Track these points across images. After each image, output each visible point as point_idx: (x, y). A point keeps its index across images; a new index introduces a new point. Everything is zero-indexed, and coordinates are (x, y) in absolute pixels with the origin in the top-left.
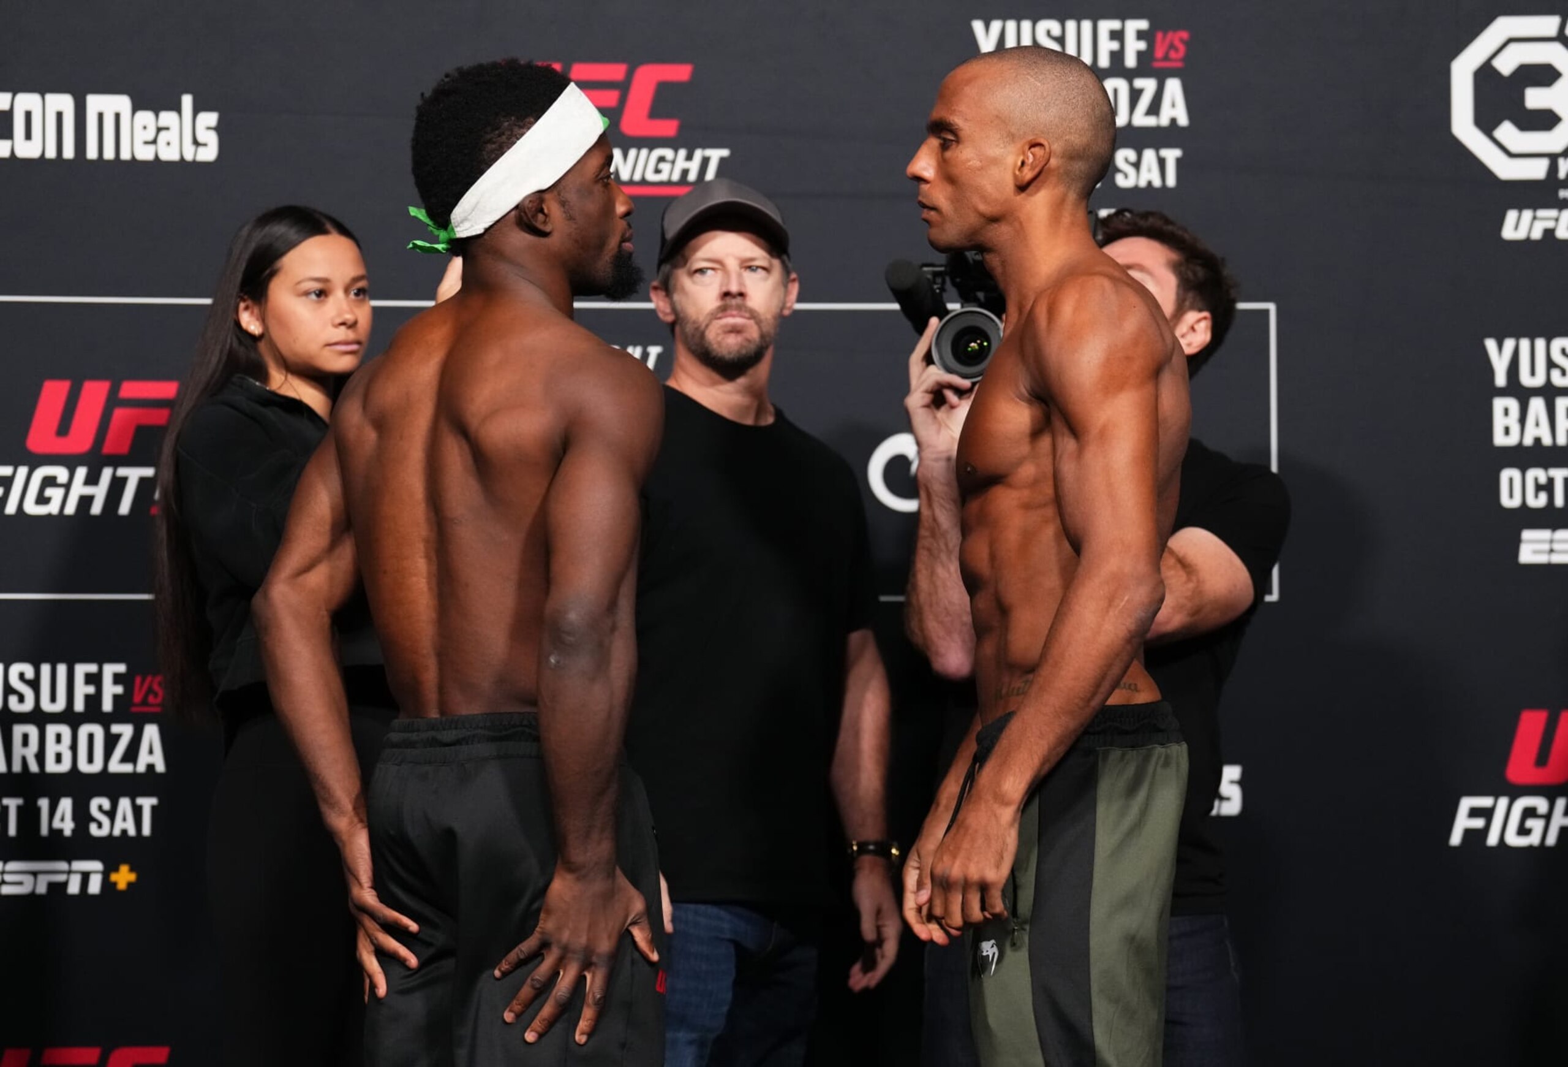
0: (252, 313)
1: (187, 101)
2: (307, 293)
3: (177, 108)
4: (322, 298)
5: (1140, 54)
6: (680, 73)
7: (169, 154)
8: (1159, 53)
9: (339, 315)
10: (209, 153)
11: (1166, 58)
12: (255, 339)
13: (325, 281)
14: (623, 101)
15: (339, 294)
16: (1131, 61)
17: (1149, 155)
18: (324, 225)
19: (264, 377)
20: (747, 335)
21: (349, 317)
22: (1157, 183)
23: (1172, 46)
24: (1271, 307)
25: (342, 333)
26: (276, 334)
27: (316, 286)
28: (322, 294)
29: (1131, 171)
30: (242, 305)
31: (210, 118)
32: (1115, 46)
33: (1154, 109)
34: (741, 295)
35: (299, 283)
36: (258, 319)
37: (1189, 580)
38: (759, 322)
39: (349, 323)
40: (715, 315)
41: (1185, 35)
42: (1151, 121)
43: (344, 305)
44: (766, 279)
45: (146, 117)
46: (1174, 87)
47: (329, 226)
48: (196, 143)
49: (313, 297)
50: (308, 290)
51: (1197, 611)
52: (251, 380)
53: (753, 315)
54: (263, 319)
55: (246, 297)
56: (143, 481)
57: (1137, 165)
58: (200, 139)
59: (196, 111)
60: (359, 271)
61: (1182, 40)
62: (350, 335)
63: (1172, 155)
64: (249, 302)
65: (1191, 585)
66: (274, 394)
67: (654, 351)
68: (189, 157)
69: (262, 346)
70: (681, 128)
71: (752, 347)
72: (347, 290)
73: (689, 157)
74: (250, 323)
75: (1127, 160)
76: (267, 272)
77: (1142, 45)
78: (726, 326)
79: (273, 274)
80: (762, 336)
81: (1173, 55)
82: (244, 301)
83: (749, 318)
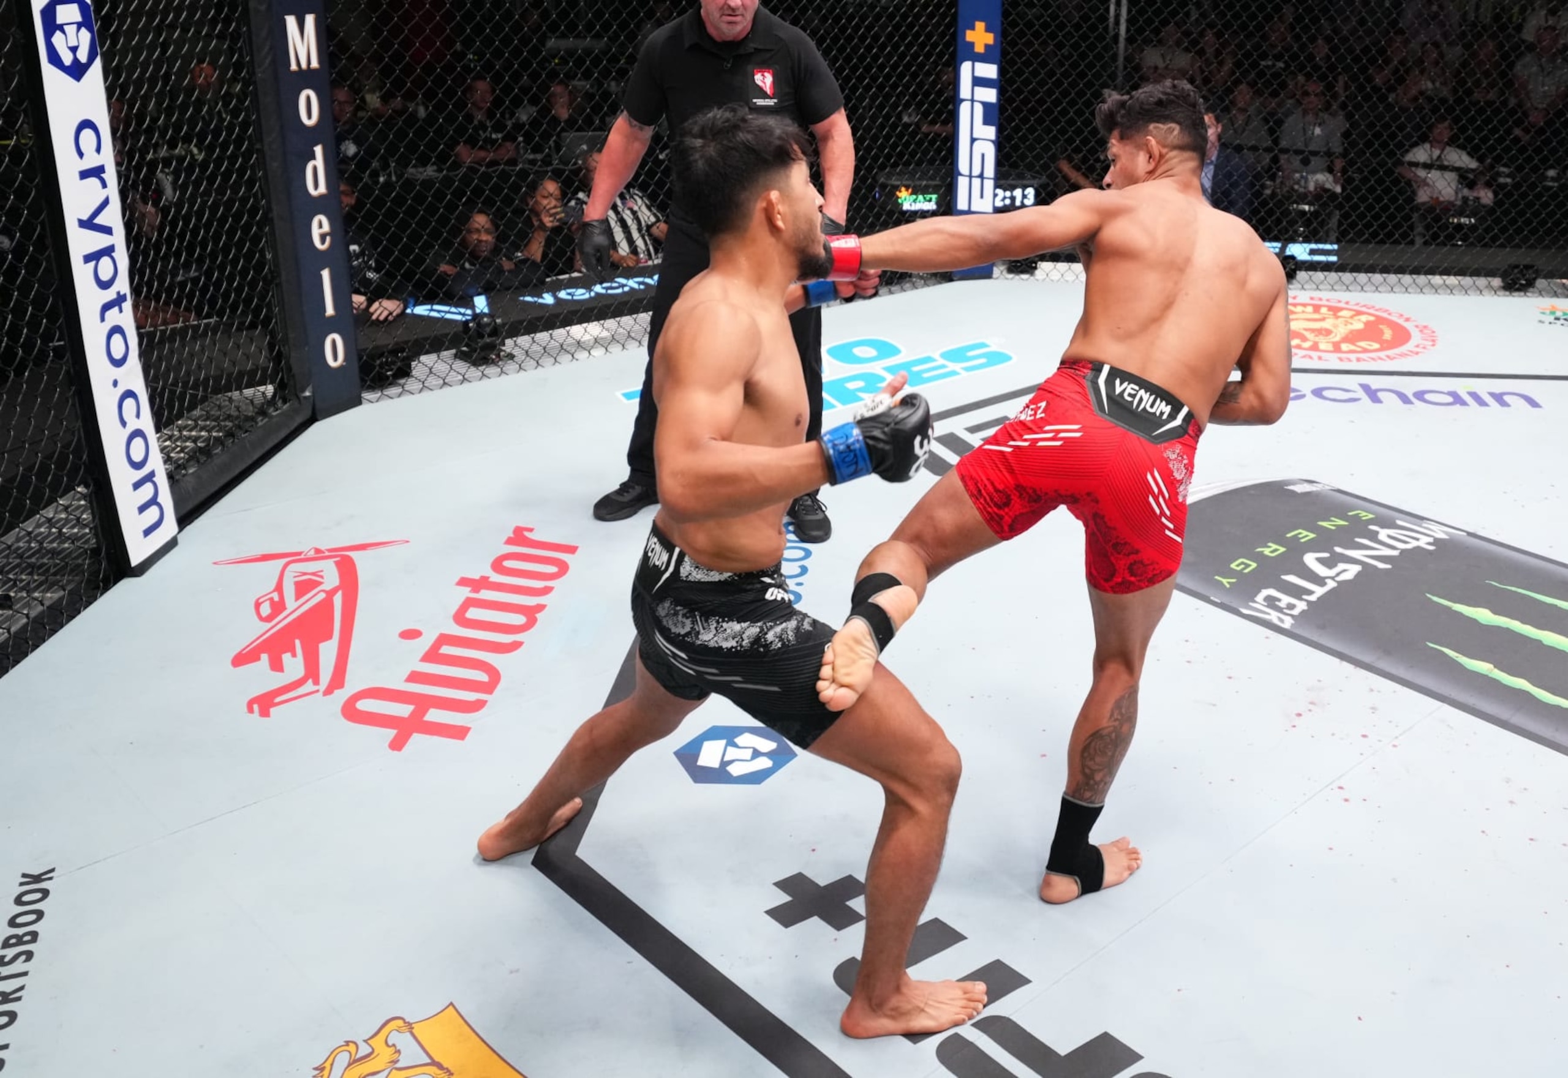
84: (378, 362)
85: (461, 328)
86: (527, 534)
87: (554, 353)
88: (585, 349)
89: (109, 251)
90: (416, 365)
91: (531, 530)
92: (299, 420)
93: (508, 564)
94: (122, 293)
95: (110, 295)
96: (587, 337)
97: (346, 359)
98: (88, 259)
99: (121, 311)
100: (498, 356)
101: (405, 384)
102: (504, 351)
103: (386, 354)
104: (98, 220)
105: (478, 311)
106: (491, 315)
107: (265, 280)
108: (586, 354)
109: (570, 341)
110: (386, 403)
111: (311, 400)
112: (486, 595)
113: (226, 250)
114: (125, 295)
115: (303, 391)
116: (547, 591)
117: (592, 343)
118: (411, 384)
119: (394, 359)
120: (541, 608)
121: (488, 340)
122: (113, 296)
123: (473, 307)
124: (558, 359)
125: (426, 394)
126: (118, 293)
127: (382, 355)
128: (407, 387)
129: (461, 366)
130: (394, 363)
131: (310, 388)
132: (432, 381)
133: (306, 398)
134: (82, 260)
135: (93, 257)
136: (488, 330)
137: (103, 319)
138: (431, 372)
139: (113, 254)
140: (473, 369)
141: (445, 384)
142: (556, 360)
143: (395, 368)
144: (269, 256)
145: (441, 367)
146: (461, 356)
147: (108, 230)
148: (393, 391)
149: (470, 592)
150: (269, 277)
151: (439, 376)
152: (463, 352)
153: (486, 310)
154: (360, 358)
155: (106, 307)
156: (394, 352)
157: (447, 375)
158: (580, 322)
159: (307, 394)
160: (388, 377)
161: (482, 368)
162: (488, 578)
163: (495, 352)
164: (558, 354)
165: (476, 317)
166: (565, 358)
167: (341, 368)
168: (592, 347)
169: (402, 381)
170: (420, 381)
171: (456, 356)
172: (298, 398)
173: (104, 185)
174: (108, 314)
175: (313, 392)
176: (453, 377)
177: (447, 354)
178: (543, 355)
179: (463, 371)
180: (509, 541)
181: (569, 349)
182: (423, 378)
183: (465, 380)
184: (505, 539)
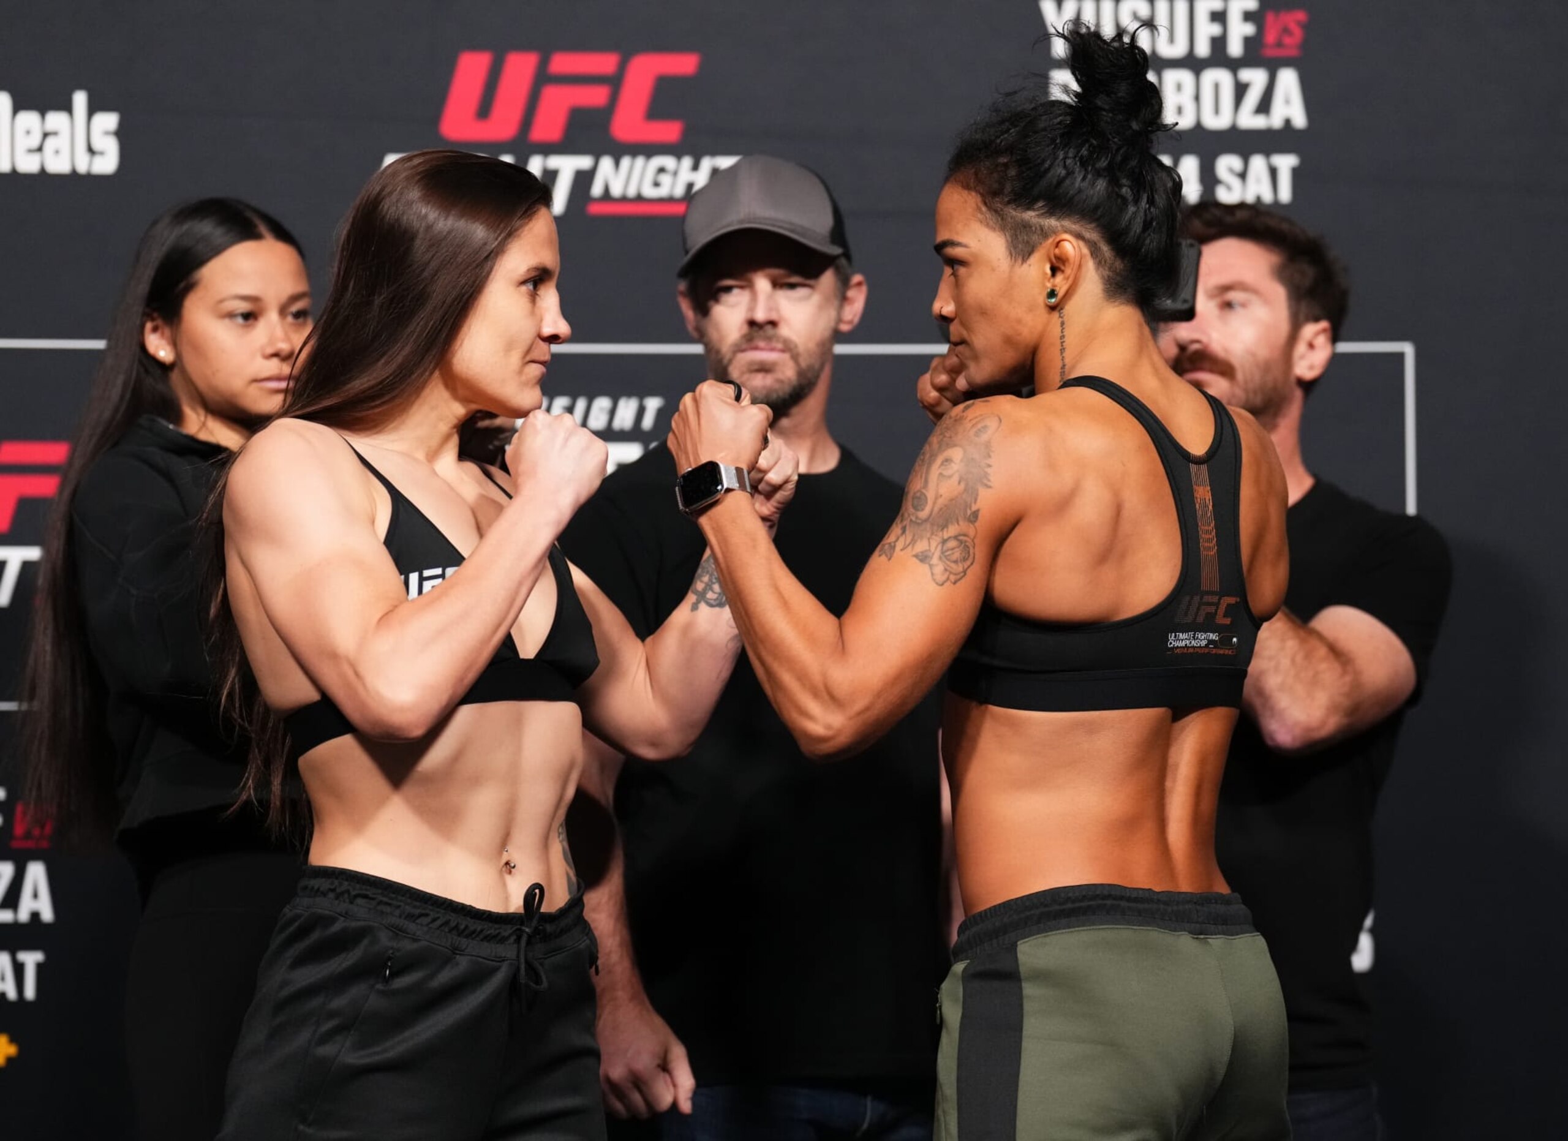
0: (163, 335)
1: (80, 99)
2: (231, 315)
3: (66, 107)
4: (250, 322)
5: (1248, 41)
6: (684, 64)
7: (58, 165)
8: (1270, 37)
9: (272, 341)
10: (107, 163)
11: (1279, 44)
12: (165, 368)
13: (254, 299)
14: (614, 98)
15: (272, 316)
16: (1235, 48)
17: (1258, 163)
18: (255, 226)
19: (177, 417)
20: (779, 375)
21: (284, 346)
22: (1267, 197)
23: (1286, 31)
24: (1408, 349)
25: (273, 367)
26: (192, 364)
27: (244, 307)
28: (250, 317)
29: (1235, 182)
30: (149, 326)
31: (108, 121)
32: (1216, 29)
33: (1264, 106)
34: (773, 324)
35: (221, 301)
36: (169, 343)
37: (1345, 672)
38: (795, 357)
39: (284, 354)
40: (738, 349)
41: (1301, 16)
42: (1259, 122)
43: (279, 332)
44: (808, 298)
45: (29, 119)
46: (1288, 80)
47: (263, 229)
48: (91, 151)
49: (240, 320)
50: (232, 311)
51: (1353, 710)
52: (164, 423)
53: (788, 347)
54: (175, 344)
55: (155, 315)
56: (27, 566)
57: (1243, 176)
58: (97, 145)
59: (92, 109)
60: (301, 287)
61: (1299, 23)
62: (286, 369)
63: (1286, 163)
64: (159, 322)
65: (1348, 679)
66: (192, 439)
67: (653, 404)
68: (82, 168)
69: (175, 376)
70: (686, 133)
71: (787, 389)
72: (283, 311)
73: (695, 167)
74: (160, 348)
75: (1231, 170)
76: (182, 285)
77: (1249, 29)
78: (751, 363)
79: (190, 287)
80: (801, 373)
81: (1287, 40)
82: (153, 320)
83: (783, 351)
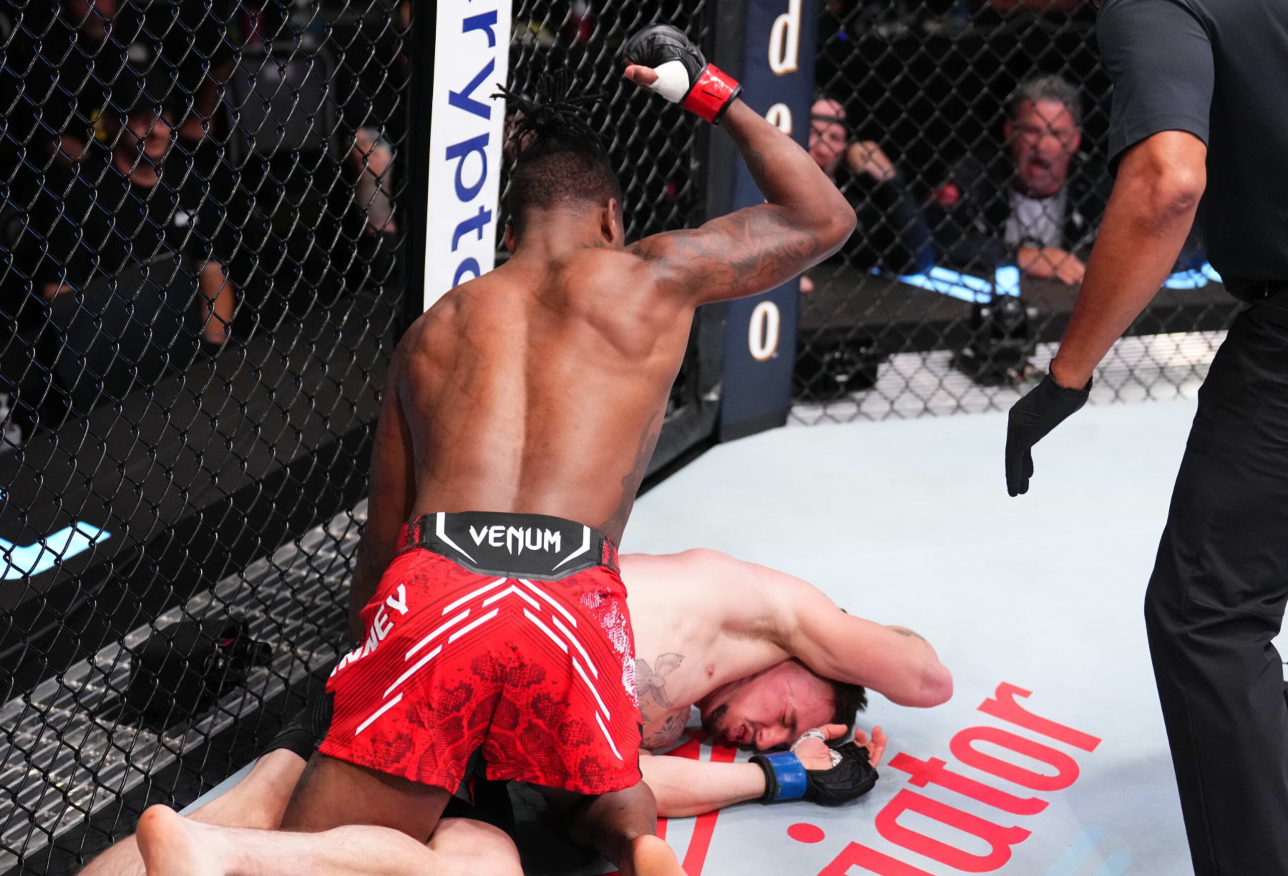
84: (827, 358)
85: (968, 315)
86: (1017, 698)
87: (1116, 381)
88: (1170, 381)
89: (479, 143)
90: (887, 371)
91: (1026, 694)
92: (694, 436)
93: (978, 745)
94: (486, 210)
95: (470, 210)
96: (1178, 361)
97: (779, 347)
98: (452, 152)
99: (480, 236)
100: (1021, 373)
101: (863, 400)
102: (1032, 366)
103: (842, 346)
104: (474, 96)
105: (1000, 291)
106: (1022, 302)
107: (682, 202)
108: (1171, 390)
109: (1147, 362)
110: (827, 429)
111: (716, 408)
112: (933, 791)
113: (636, 151)
114: (490, 212)
115: (708, 390)
116: (1034, 807)
117: (1184, 373)
118: (872, 402)
119: (854, 357)
120: (1020, 835)
121: (1007, 343)
122: (475, 213)
123: (993, 282)
124: (1122, 393)
125: (893, 423)
126: (482, 208)
127: (834, 347)
128: (865, 407)
129: (957, 381)
130: (851, 363)
131: (717, 388)
132: (907, 403)
133: (710, 403)
134: (443, 153)
135: (458, 151)
136: (1011, 324)
137: (455, 247)
138: (907, 386)
139: (485, 148)
140: (975, 391)
141: (926, 410)
142: (1117, 396)
143: (852, 370)
144: (694, 165)
145: (925, 381)
146: (960, 364)
147: (483, 111)
148: (843, 409)
149: (911, 781)
150: (689, 199)
151: (917, 396)
152: (965, 359)
153: (1015, 292)
154: (800, 347)
155: (463, 228)
156: (854, 345)
157: (933, 394)
158: (1170, 330)
159: (713, 397)
160: (837, 385)
161: (990, 391)
162: (944, 763)
163: (1019, 366)
164: (1123, 385)
165: (997, 300)
166: (1134, 393)
167: (769, 361)
168: (1185, 380)
169: (859, 395)
170: (886, 398)
171: (952, 364)
172: (699, 402)
173: (492, 42)
174: (464, 239)
175: (722, 396)
176: (942, 401)
177: (939, 357)
178: (1127, 380)
179: (959, 391)
180: (987, 707)
181: (1143, 376)
182: (893, 394)
183: (959, 408)
184: (980, 701)
